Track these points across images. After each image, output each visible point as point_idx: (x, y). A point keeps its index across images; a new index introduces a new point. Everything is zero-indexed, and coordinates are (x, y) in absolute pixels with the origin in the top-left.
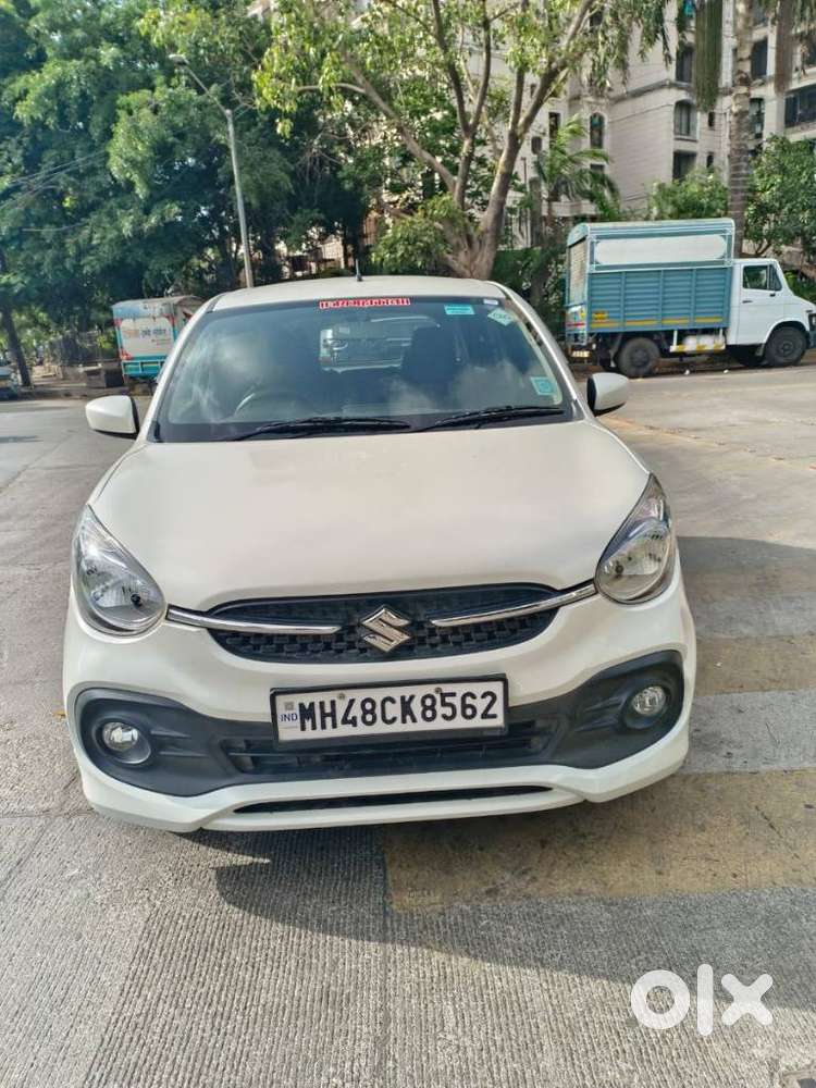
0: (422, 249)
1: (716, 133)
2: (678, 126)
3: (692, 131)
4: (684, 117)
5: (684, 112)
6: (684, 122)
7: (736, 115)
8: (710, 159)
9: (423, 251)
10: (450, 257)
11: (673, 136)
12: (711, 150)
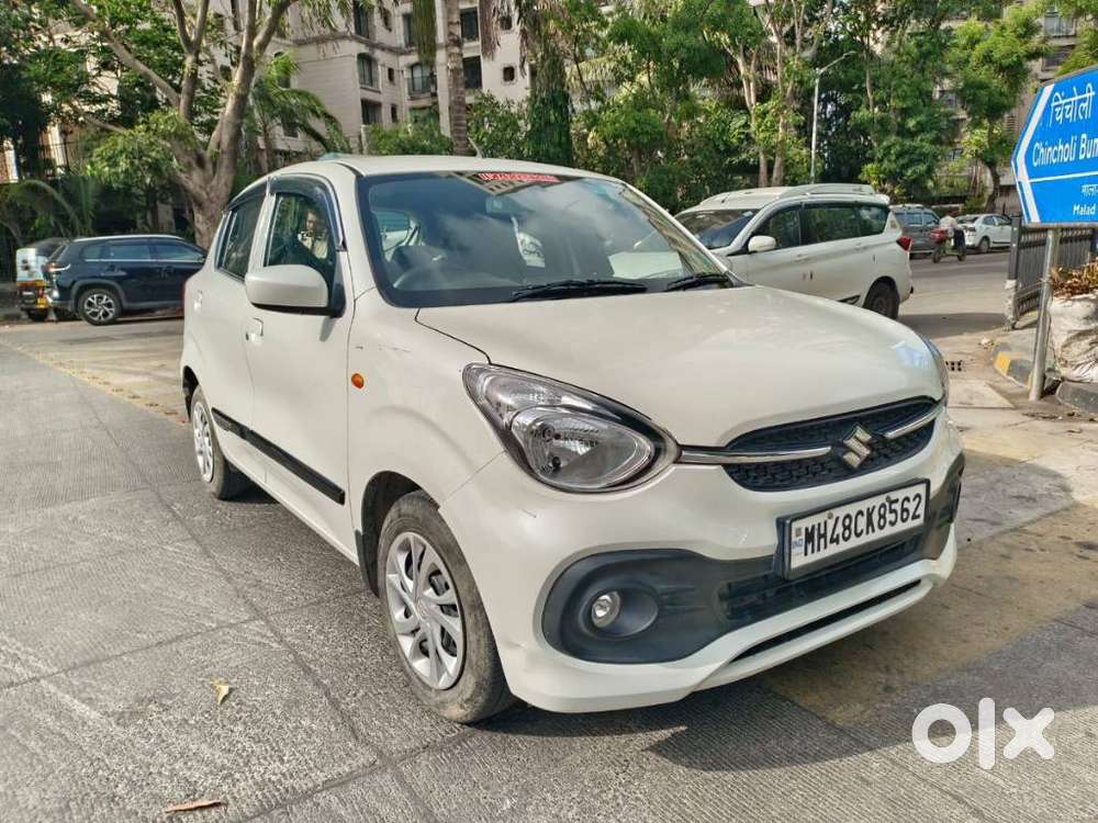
0: (150, 165)
1: (396, 88)
2: (362, 76)
3: (375, 83)
4: (366, 68)
5: (366, 64)
6: (367, 73)
7: (452, 71)
8: (394, 110)
9: (150, 167)
10: (183, 176)
11: (359, 86)
12: (395, 102)
